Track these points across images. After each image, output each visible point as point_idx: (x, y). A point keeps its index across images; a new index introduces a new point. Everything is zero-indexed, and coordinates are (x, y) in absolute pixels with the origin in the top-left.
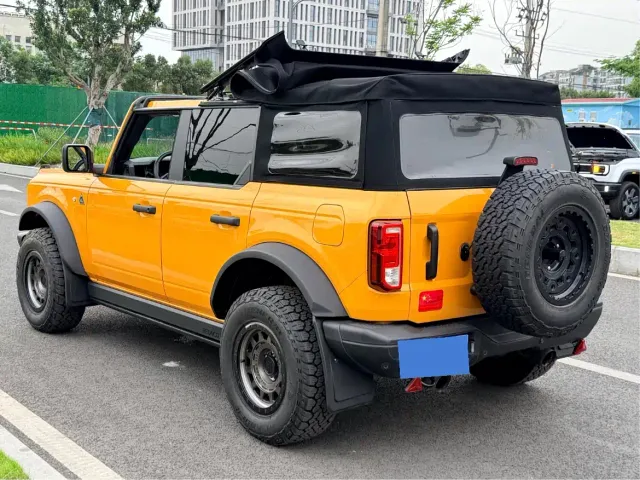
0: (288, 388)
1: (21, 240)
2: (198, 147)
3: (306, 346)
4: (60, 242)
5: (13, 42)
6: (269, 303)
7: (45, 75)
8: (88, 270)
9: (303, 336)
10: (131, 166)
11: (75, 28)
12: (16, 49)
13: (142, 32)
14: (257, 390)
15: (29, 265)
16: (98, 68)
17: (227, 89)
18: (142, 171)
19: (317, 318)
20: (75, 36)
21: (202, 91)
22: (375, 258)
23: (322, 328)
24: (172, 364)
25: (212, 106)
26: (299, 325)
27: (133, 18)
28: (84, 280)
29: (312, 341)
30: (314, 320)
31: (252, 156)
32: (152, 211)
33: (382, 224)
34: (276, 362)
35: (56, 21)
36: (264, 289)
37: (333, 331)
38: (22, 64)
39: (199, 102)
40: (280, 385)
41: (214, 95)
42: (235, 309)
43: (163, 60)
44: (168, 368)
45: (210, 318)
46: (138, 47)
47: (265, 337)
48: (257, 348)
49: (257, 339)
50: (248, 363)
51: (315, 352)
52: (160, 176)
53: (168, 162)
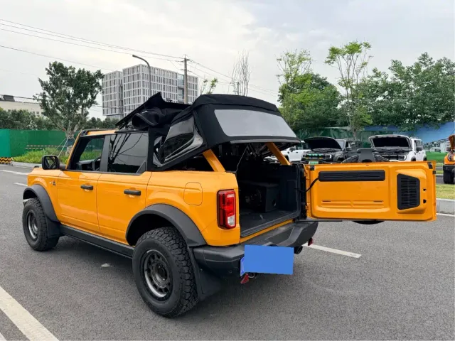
0: (174, 287)
1: (25, 203)
2: (115, 154)
3: (184, 263)
4: (44, 205)
5: (36, 114)
6: (161, 239)
7: (50, 127)
8: (60, 219)
9: (181, 257)
10: (80, 164)
11: (60, 106)
12: (37, 117)
13: (89, 108)
14: (155, 286)
15: (28, 217)
16: (70, 122)
17: (130, 123)
18: (86, 168)
19: (190, 247)
20: (60, 110)
21: (117, 125)
22: (221, 211)
23: (193, 253)
24: (105, 265)
25: (122, 133)
26: (179, 251)
27: (85, 101)
28: (58, 223)
29: (188, 260)
30: (188, 248)
31: (146, 158)
32: (91, 188)
33: (225, 193)
34: (165, 271)
35: (51, 104)
36: (157, 231)
37: (199, 254)
38: (39, 123)
39: (114, 131)
40: (169, 284)
41: (123, 127)
42: (140, 242)
43: (99, 119)
44: (104, 267)
45: (125, 244)
46: (87, 113)
47: (159, 257)
48: (154, 262)
49: (154, 258)
50: (149, 271)
51: (189, 265)
52: (95, 169)
53: (99, 162)
